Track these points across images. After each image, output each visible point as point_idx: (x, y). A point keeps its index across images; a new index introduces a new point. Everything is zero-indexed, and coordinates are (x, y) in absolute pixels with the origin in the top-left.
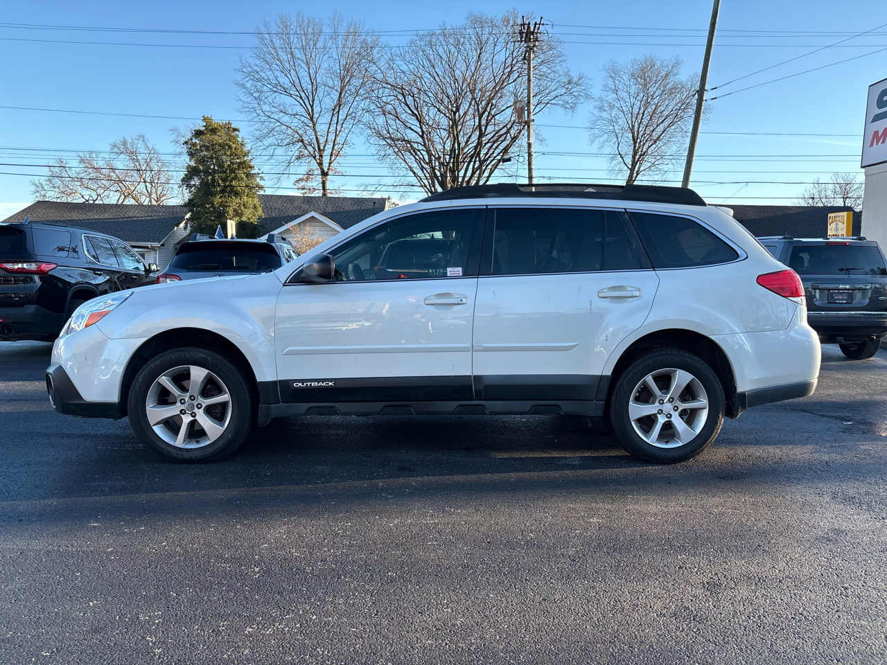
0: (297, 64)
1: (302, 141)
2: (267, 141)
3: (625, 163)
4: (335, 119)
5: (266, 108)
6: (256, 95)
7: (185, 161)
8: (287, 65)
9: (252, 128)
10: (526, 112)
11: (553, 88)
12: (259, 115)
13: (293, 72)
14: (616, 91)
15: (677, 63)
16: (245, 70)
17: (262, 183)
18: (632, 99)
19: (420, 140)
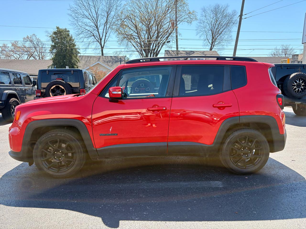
0: (90, 7)
1: (94, 36)
2: (81, 36)
3: (209, 42)
4: (105, 27)
5: (80, 23)
6: (76, 19)
7: (51, 43)
8: (87, 7)
9: (75, 31)
10: (175, 24)
11: (183, 15)
12: (77, 26)
13: (89, 10)
14: (205, 16)
15: (227, 6)
16: (71, 9)
17: (79, 51)
18: (211, 19)
19: (136, 35)
